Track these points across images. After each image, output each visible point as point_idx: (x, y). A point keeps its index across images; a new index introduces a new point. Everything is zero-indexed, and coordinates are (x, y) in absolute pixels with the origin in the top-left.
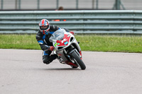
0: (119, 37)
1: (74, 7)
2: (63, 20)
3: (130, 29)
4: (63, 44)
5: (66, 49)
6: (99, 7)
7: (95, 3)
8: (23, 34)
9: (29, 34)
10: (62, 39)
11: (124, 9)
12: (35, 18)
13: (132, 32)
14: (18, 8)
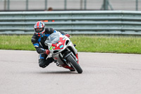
0: (107, 38)
1: (63, 7)
2: (52, 20)
3: (118, 30)
4: (59, 48)
5: (62, 52)
6: (88, 8)
7: (83, 4)
8: (12, 35)
9: (18, 35)
10: (58, 43)
11: (112, 10)
12: (24, 18)
13: (120, 32)
14: (7, 9)
